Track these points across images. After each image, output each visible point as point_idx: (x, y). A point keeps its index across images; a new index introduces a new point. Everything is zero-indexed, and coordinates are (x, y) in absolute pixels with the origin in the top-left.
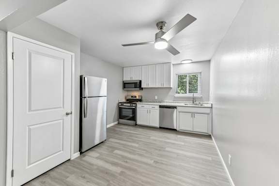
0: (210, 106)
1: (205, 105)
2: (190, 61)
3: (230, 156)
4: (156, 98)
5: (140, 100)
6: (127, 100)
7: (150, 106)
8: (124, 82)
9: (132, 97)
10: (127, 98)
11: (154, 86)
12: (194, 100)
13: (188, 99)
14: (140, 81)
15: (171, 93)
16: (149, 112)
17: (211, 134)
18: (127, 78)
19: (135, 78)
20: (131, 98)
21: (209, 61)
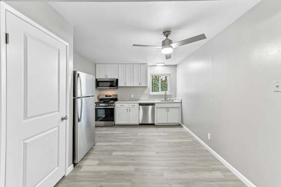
0: (180, 101)
1: (177, 101)
2: (163, 64)
3: (209, 135)
4: (132, 96)
5: (116, 100)
6: (101, 100)
7: (130, 104)
8: (97, 79)
9: (106, 96)
10: (100, 98)
11: (132, 85)
12: (165, 96)
13: (160, 96)
14: (117, 80)
15: (146, 91)
16: (128, 110)
17: (180, 123)
18: (101, 76)
19: (111, 76)
20: (104, 97)
21: (176, 66)
